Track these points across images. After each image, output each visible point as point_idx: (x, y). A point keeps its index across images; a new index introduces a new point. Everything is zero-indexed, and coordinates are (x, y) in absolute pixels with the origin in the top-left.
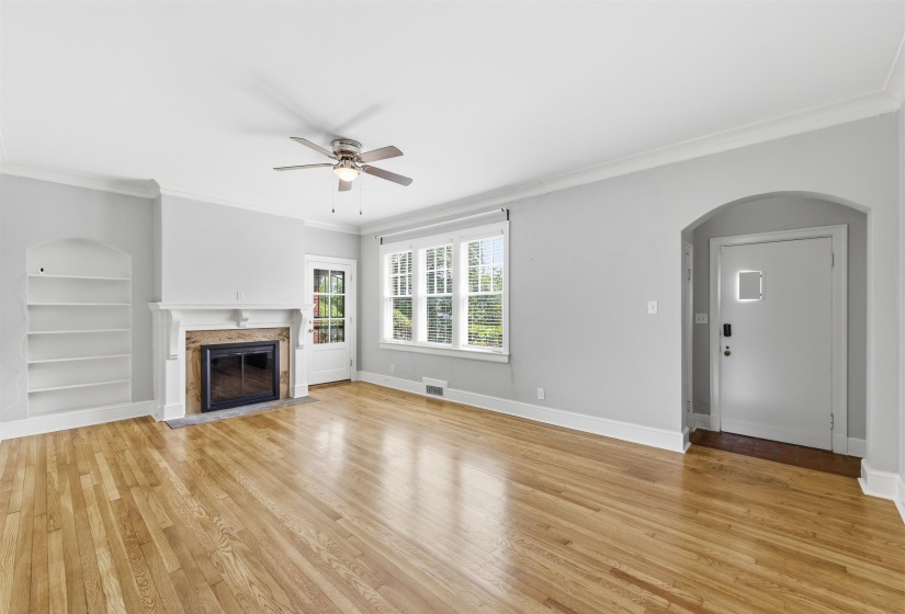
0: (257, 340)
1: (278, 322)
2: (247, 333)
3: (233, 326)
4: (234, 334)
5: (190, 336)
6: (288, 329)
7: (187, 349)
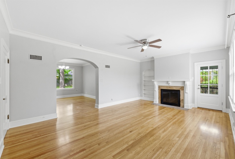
0: (174, 89)
1: (180, 85)
2: (171, 87)
3: (167, 85)
4: (168, 87)
5: (159, 87)
6: (183, 87)
7: (159, 89)
